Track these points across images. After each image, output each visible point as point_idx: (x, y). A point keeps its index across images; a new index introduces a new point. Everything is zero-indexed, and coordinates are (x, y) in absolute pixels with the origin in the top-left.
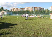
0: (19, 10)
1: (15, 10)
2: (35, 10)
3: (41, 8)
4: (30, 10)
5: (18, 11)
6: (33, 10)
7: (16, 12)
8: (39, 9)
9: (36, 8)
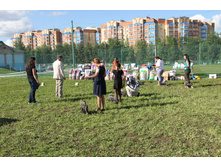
0: (66, 40)
1: (40, 43)
2: (161, 34)
3: (195, 22)
4: (130, 37)
5: (60, 47)
6: (150, 39)
7: (48, 51)
8: (182, 30)
9: (166, 27)
